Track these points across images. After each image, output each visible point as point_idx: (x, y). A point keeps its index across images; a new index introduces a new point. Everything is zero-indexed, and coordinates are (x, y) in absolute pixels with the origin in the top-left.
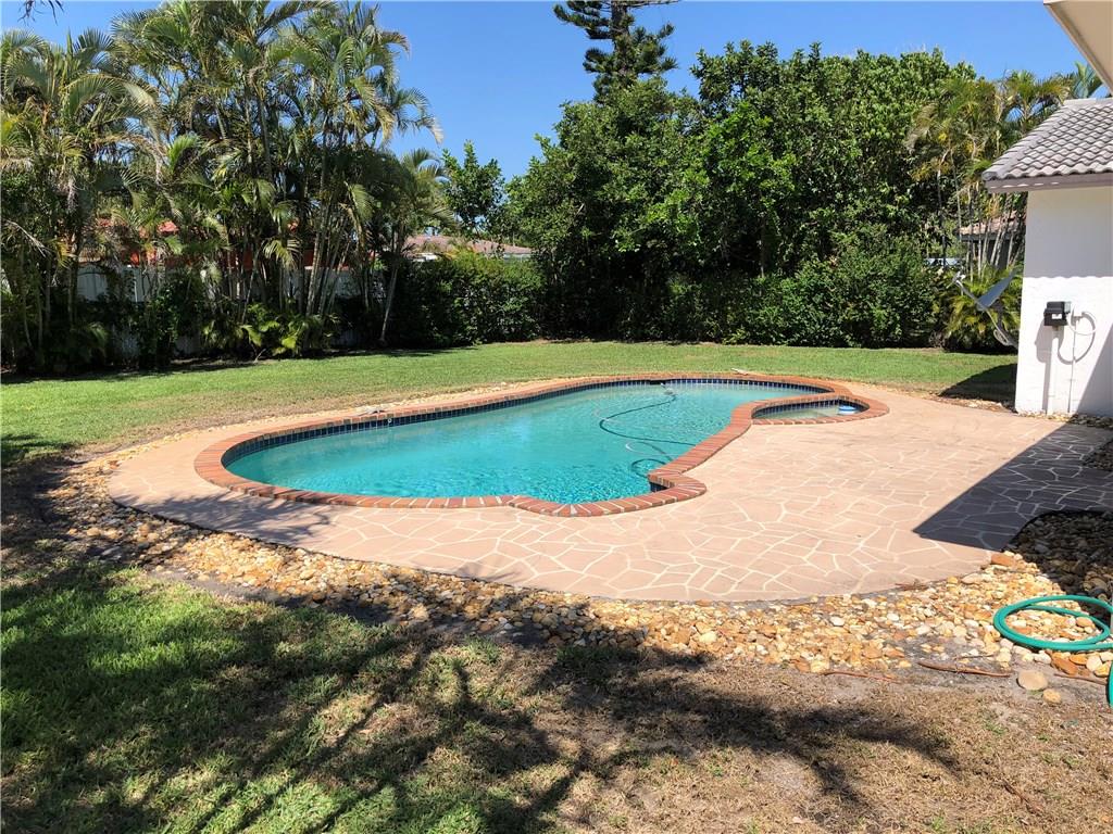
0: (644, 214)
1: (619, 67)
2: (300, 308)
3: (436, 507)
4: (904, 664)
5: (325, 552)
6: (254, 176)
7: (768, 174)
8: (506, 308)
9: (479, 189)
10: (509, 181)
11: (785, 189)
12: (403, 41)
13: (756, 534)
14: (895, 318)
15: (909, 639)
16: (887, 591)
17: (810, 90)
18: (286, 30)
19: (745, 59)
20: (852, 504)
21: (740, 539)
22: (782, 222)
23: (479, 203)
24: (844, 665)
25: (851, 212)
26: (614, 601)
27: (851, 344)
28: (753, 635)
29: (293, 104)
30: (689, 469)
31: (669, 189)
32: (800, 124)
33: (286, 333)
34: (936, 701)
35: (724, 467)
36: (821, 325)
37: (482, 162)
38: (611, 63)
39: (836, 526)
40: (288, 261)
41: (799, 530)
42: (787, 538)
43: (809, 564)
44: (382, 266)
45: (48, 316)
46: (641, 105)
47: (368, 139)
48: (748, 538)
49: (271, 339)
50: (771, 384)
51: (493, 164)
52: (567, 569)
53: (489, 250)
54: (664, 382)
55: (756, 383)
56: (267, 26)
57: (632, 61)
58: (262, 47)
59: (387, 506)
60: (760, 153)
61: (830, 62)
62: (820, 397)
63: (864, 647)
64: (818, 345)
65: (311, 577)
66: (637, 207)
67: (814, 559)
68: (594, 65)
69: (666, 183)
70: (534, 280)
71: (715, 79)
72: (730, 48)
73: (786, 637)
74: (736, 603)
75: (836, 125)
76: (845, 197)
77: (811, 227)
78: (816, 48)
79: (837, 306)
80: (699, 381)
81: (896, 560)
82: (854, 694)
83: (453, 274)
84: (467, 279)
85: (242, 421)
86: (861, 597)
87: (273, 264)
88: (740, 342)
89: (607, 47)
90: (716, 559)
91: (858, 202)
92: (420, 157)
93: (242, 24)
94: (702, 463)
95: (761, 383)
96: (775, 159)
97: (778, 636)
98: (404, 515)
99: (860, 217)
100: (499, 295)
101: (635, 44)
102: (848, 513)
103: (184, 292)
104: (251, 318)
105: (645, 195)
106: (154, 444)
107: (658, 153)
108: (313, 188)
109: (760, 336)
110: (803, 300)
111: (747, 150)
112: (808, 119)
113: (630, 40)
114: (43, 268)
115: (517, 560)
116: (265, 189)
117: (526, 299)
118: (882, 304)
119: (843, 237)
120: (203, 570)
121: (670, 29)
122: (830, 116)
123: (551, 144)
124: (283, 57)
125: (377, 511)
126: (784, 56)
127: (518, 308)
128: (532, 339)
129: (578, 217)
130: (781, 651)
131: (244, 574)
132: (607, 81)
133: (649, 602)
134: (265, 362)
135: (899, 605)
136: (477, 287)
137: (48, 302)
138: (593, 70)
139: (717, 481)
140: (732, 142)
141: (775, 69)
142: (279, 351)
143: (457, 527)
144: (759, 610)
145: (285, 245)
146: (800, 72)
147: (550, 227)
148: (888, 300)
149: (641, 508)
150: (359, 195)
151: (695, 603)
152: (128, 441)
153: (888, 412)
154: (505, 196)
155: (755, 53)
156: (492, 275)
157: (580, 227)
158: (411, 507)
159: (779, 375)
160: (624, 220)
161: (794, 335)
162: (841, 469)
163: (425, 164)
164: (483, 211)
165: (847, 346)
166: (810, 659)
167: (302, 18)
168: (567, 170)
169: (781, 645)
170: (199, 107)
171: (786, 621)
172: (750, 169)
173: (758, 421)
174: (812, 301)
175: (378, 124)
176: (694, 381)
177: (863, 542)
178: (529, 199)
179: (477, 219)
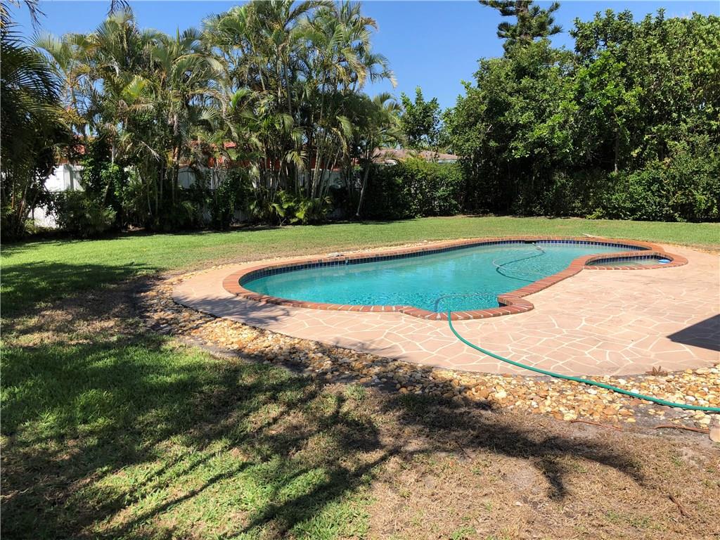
0: (532, 131)
1: (520, 34)
2: (308, 194)
3: (354, 310)
4: (631, 420)
5: (282, 333)
6: (281, 112)
7: (621, 101)
8: (438, 194)
9: (423, 117)
10: (443, 112)
11: (633, 111)
12: (374, 23)
13: (558, 336)
14: (713, 202)
15: (641, 405)
16: (637, 376)
17: (655, 42)
18: (303, 20)
19: (608, 23)
20: (634, 320)
21: (545, 339)
22: (631, 134)
23: (424, 126)
24: (588, 417)
25: (684, 127)
26: (448, 371)
27: (679, 219)
28: (533, 395)
29: (306, 66)
30: (526, 295)
31: (551, 114)
32: (646, 66)
33: (298, 210)
34: (643, 443)
35: (553, 295)
36: (656, 206)
37: (427, 100)
38: (515, 31)
39: (616, 333)
40: (300, 164)
41: (591, 335)
42: (578, 340)
43: (588, 356)
44: (360, 168)
45: (161, 197)
46: (533, 58)
47: (351, 86)
48: (552, 338)
49: (290, 212)
50: (609, 245)
51: (434, 101)
52: (425, 350)
53: (429, 157)
54: (535, 242)
55: (599, 243)
56: (290, 18)
57: (530, 28)
58: (288, 32)
59: (325, 309)
60: (615, 87)
61: (672, 22)
62: (640, 253)
63: (606, 407)
64: (654, 220)
65: (269, 346)
66: (527, 126)
67: (592, 353)
68: (503, 33)
69: (548, 110)
70: (458, 176)
71: (586, 38)
72: (598, 15)
73: (554, 398)
74: (529, 377)
75: (673, 65)
76: (679, 116)
77: (653, 138)
78: (661, 12)
79: (669, 193)
80: (560, 242)
81: (652, 357)
82: (587, 435)
83: (404, 172)
84: (413, 176)
85: (260, 260)
86: (617, 378)
87: (292, 166)
88: (598, 218)
89: (513, 20)
90: (525, 350)
91: (688, 120)
92: (384, 98)
93: (276, 18)
94: (538, 291)
95: (603, 244)
96: (627, 91)
97: (548, 397)
98: (334, 314)
99: (690, 130)
100: (434, 185)
101: (532, 17)
102: (629, 326)
103: (238, 183)
104: (278, 200)
105: (533, 118)
106: (205, 271)
107: (544, 90)
108: (316, 119)
109: (614, 213)
110: (644, 189)
111: (606, 86)
112: (652, 61)
113: (527, 15)
114: (159, 169)
115: (394, 343)
116: (288, 119)
117: (451, 188)
118: (703, 191)
119: (676, 145)
120: (211, 340)
121: (557, 6)
122: (669, 59)
123: (472, 86)
124: (300, 37)
125: (319, 312)
126: (638, 19)
127: (446, 194)
128: (455, 214)
129: (488, 134)
130: (547, 406)
131: (232, 343)
132: (512, 43)
133: (471, 372)
134: (285, 227)
135: (643, 384)
136: (419, 181)
137: (162, 189)
138: (503, 37)
139: (544, 303)
140: (596, 80)
141: (630, 27)
142: (295, 220)
143: (364, 323)
144: (543, 382)
145: (299, 154)
146: (649, 28)
147: (468, 140)
148: (708, 188)
149: (485, 317)
150: (345, 123)
151: (502, 375)
152: (192, 268)
153: (687, 263)
154: (441, 122)
155: (616, 18)
156: (429, 173)
157: (488, 140)
158: (340, 310)
159: (618, 238)
160: (519, 135)
161: (637, 213)
162: (636, 298)
163: (387, 103)
164: (426, 131)
165: (675, 220)
166: (564, 412)
167: (313, 11)
168: (481, 103)
169: (548, 402)
170: (251, 70)
171: (558, 389)
172: (608, 98)
173: (588, 267)
174: (650, 190)
175: (357, 77)
176: (556, 241)
177: (632, 344)
178: (455, 123)
179: (422, 137)
